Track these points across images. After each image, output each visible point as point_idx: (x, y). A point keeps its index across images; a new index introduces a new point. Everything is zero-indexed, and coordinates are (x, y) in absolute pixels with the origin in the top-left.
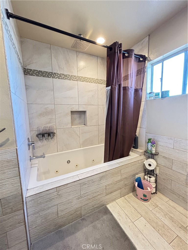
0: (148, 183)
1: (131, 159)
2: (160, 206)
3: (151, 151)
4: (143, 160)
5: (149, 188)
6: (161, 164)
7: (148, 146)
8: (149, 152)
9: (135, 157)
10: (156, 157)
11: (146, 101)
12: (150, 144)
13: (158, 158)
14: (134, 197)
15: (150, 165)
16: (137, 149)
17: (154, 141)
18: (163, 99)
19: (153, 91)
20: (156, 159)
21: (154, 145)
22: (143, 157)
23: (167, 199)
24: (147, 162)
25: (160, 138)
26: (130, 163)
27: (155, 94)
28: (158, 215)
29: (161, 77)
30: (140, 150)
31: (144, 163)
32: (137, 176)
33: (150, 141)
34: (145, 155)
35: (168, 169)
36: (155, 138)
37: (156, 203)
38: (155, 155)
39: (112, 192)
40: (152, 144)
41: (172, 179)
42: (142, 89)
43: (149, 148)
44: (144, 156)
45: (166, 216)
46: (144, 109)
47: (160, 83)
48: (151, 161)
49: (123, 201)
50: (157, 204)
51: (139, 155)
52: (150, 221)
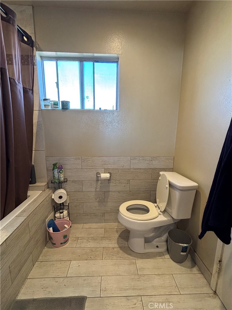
0: (61, 220)
1: (35, 201)
2: (80, 236)
3: (59, 179)
4: (51, 195)
5: (66, 226)
6: (70, 191)
7: (55, 174)
8: (57, 181)
9: (38, 196)
10: (64, 185)
11: (40, 110)
12: (56, 171)
13: (66, 186)
14: (50, 249)
15: (61, 197)
16: (36, 183)
17: (61, 166)
18: (65, 111)
19: (47, 98)
20: (65, 187)
21: (62, 170)
22: (48, 192)
23: (82, 225)
24: (55, 196)
25: (67, 160)
26: (38, 206)
27: (53, 102)
28: (83, 245)
29: (56, 81)
30: (41, 183)
31: (53, 198)
32: (47, 220)
33: (56, 167)
34: (48, 188)
35: (79, 193)
36: (60, 161)
37: (75, 236)
38: (64, 182)
39: (20, 271)
40: (59, 170)
41: (83, 202)
42: (32, 90)
43: (55, 176)
44: (48, 190)
45: (89, 240)
46: (38, 122)
47: (57, 89)
48: (61, 192)
49: (40, 268)
50: (77, 236)
51: (42, 191)
52: (80, 258)
